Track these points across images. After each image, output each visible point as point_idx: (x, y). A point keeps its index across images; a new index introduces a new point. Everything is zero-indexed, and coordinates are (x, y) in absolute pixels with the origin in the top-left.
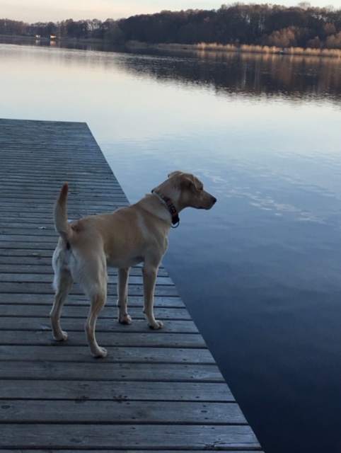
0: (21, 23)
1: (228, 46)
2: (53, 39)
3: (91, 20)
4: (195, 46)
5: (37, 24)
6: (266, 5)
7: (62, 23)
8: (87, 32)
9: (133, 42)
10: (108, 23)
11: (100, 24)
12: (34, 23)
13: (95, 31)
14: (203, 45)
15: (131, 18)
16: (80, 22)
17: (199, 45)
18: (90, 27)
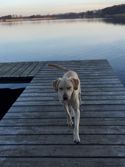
2: (84, 17)
3: (94, 10)
7: (86, 12)
8: (93, 14)
9: (106, 15)
10: (99, 11)
11: (97, 11)
12: (79, 13)
13: (95, 13)
15: (105, 8)
16: (91, 11)
18: (94, 12)
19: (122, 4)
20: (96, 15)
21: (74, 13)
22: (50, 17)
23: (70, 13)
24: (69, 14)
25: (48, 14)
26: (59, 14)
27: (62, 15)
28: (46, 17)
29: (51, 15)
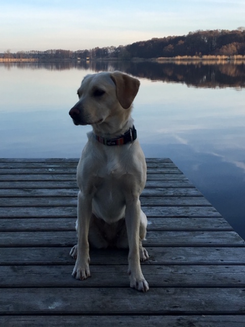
0: (69, 51)
1: (194, 57)
2: (88, 60)
3: (110, 47)
4: (174, 58)
5: (78, 51)
6: (217, 30)
7: (93, 50)
8: (107, 54)
9: (135, 58)
10: (120, 48)
11: (115, 49)
13: (112, 53)
14: (179, 57)
15: (134, 44)
16: (103, 48)
17: (176, 58)
18: (109, 51)
19: (170, 37)
20: (114, 58)
21: (65, 51)
22: (11, 58)
23: (58, 51)
24: (54, 53)
25: (8, 51)
26: (33, 51)
27: (39, 54)
28: (3, 58)
29: (14, 54)
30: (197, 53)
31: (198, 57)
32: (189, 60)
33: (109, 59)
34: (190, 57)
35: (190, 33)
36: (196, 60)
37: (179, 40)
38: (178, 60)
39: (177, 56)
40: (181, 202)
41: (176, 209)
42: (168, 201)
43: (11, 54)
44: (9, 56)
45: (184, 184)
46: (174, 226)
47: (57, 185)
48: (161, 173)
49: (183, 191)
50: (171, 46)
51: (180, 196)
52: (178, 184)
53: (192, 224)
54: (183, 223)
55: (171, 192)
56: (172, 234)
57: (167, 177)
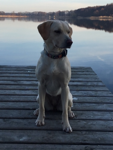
0: (45, 12)
1: (109, 17)
2: (55, 17)
3: (66, 11)
4: (99, 17)
5: (49, 13)
7: (57, 12)
8: (65, 14)
9: (79, 17)
10: (71, 11)
11: (69, 12)
12: (49, 12)
14: (101, 17)
15: (78, 10)
16: (62, 11)
17: (100, 17)
18: (66, 13)
19: (97, 6)
20: (68, 17)
21: (43, 12)
22: (15, 15)
23: (39, 12)
24: (37, 13)
25: (13, 12)
26: (26, 12)
27: (29, 14)
28: (11, 15)
29: (17, 13)
30: (110, 15)
31: (111, 17)
32: (106, 18)
33: (65, 17)
34: (107, 17)
35: (107, 4)
36: (110, 18)
37: (102, 8)
38: (101, 18)
39: (100, 16)
40: (94, 89)
41: (91, 92)
42: (87, 88)
43: (15, 13)
44: (14, 15)
45: (96, 80)
46: (89, 101)
47: (31, 79)
48: (86, 74)
49: (95, 83)
50: (97, 11)
51: (93, 86)
52: (93, 80)
53: (98, 100)
54: (94, 99)
55: (89, 84)
56: (87, 105)
57: (88, 76)
